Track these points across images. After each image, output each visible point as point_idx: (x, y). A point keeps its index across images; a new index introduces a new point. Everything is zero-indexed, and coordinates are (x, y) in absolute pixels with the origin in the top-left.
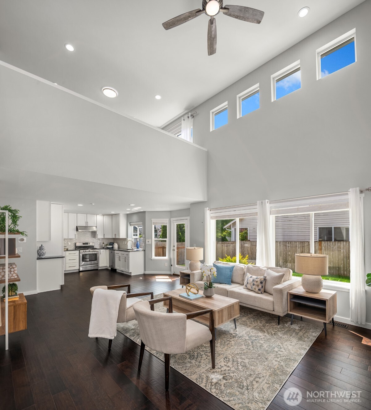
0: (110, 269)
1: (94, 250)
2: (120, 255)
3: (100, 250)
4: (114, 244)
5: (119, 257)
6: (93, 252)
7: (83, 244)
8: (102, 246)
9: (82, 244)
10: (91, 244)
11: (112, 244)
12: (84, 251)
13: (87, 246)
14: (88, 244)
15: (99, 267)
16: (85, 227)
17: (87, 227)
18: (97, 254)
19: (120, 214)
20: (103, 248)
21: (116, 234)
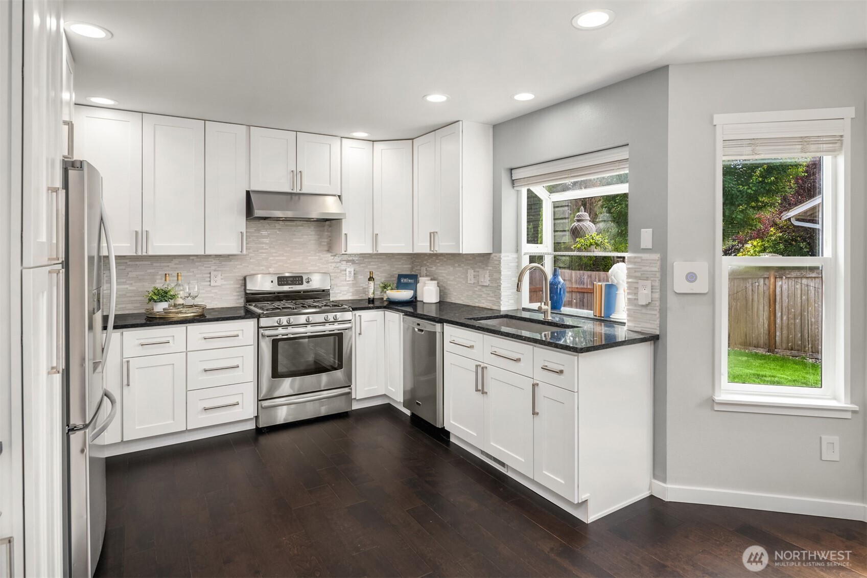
0: (408, 412)
1: (331, 316)
2: (488, 359)
3: (358, 313)
4: (417, 282)
5: (481, 371)
6: (327, 326)
7: (282, 280)
8: (365, 291)
9: (276, 281)
10: (316, 282)
11: (408, 280)
12: (284, 320)
13: (299, 292)
14: (302, 284)
15: (355, 399)
16: (289, 197)
17: (299, 198)
18: (342, 333)
19: (461, 122)
20: (371, 301)
21: (437, 232)
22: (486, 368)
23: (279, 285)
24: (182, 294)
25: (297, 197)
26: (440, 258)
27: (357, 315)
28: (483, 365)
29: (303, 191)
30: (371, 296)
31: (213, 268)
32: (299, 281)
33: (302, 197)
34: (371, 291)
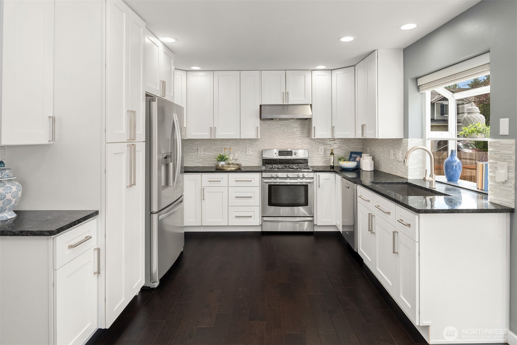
1: (301, 175)
2: (375, 212)
3: (318, 174)
4: (360, 156)
5: (371, 217)
6: (299, 180)
7: (281, 153)
9: (278, 153)
10: (301, 154)
11: (354, 155)
12: (274, 175)
13: (291, 160)
14: (292, 155)
15: (317, 225)
16: (282, 107)
17: (288, 107)
18: (307, 185)
19: (376, 51)
20: (332, 167)
21: (365, 125)
22: (374, 216)
23: (279, 155)
24: (231, 158)
25: (287, 106)
26: (376, 141)
27: (318, 175)
28: (374, 214)
29: (289, 103)
30: (332, 164)
31: (248, 145)
32: (290, 153)
33: (289, 107)
34: (332, 161)
